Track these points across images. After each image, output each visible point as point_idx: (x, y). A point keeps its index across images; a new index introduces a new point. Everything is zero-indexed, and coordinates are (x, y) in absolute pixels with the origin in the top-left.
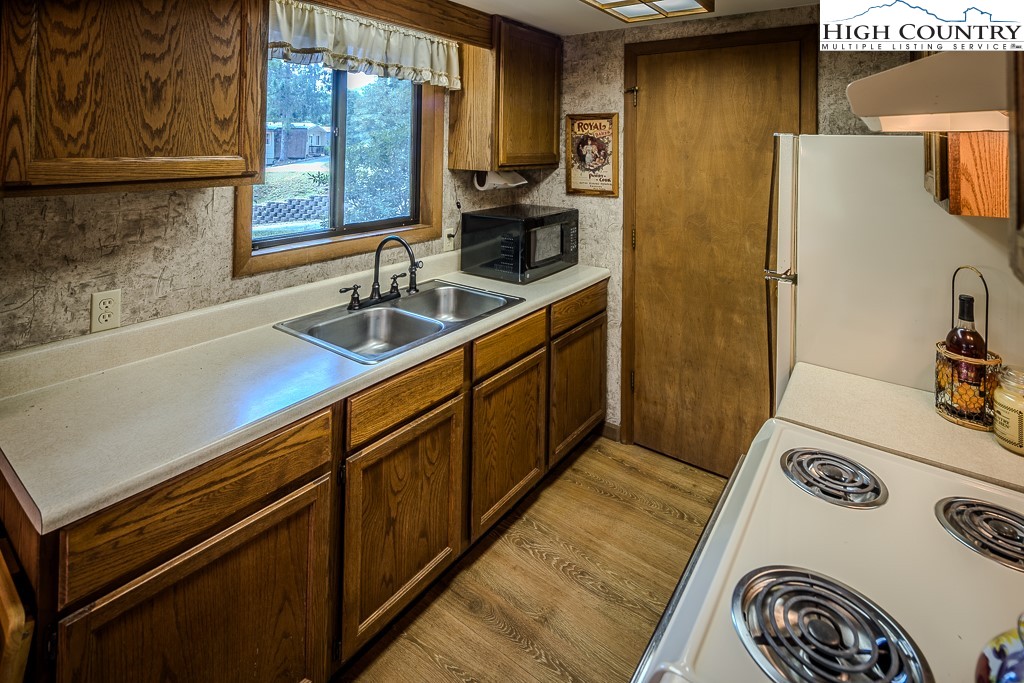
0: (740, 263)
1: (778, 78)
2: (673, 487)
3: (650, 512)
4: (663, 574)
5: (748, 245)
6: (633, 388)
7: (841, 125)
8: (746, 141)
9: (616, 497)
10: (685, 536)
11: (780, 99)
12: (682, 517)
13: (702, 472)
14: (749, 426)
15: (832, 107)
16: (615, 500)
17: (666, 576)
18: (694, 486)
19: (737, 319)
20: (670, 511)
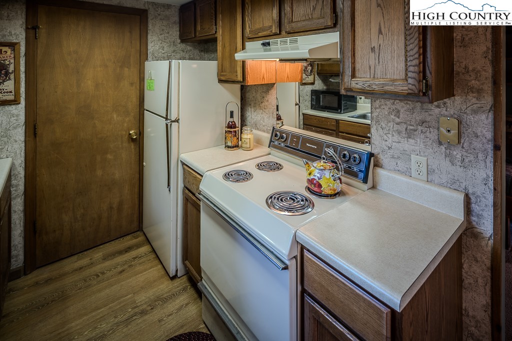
0: (111, 126)
1: (130, 32)
2: (81, 268)
3: (80, 289)
4: (113, 304)
5: (115, 116)
6: (35, 232)
7: (156, 56)
8: (114, 62)
9: (52, 301)
10: (107, 282)
11: (131, 42)
12: (98, 276)
13: (88, 251)
14: (115, 209)
15: (153, 48)
16: (53, 303)
17: (114, 304)
18: (91, 259)
19: (109, 156)
20: (90, 279)
